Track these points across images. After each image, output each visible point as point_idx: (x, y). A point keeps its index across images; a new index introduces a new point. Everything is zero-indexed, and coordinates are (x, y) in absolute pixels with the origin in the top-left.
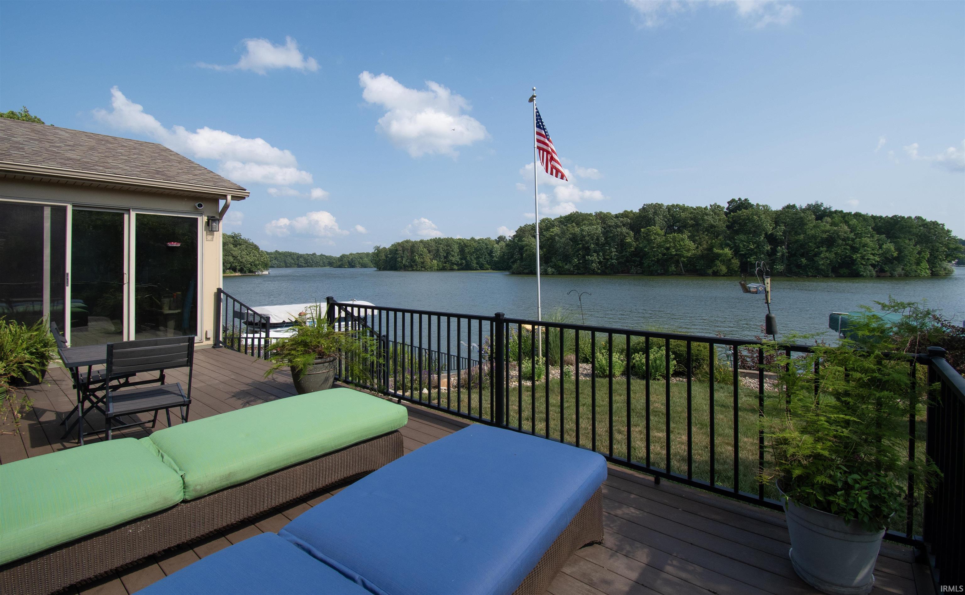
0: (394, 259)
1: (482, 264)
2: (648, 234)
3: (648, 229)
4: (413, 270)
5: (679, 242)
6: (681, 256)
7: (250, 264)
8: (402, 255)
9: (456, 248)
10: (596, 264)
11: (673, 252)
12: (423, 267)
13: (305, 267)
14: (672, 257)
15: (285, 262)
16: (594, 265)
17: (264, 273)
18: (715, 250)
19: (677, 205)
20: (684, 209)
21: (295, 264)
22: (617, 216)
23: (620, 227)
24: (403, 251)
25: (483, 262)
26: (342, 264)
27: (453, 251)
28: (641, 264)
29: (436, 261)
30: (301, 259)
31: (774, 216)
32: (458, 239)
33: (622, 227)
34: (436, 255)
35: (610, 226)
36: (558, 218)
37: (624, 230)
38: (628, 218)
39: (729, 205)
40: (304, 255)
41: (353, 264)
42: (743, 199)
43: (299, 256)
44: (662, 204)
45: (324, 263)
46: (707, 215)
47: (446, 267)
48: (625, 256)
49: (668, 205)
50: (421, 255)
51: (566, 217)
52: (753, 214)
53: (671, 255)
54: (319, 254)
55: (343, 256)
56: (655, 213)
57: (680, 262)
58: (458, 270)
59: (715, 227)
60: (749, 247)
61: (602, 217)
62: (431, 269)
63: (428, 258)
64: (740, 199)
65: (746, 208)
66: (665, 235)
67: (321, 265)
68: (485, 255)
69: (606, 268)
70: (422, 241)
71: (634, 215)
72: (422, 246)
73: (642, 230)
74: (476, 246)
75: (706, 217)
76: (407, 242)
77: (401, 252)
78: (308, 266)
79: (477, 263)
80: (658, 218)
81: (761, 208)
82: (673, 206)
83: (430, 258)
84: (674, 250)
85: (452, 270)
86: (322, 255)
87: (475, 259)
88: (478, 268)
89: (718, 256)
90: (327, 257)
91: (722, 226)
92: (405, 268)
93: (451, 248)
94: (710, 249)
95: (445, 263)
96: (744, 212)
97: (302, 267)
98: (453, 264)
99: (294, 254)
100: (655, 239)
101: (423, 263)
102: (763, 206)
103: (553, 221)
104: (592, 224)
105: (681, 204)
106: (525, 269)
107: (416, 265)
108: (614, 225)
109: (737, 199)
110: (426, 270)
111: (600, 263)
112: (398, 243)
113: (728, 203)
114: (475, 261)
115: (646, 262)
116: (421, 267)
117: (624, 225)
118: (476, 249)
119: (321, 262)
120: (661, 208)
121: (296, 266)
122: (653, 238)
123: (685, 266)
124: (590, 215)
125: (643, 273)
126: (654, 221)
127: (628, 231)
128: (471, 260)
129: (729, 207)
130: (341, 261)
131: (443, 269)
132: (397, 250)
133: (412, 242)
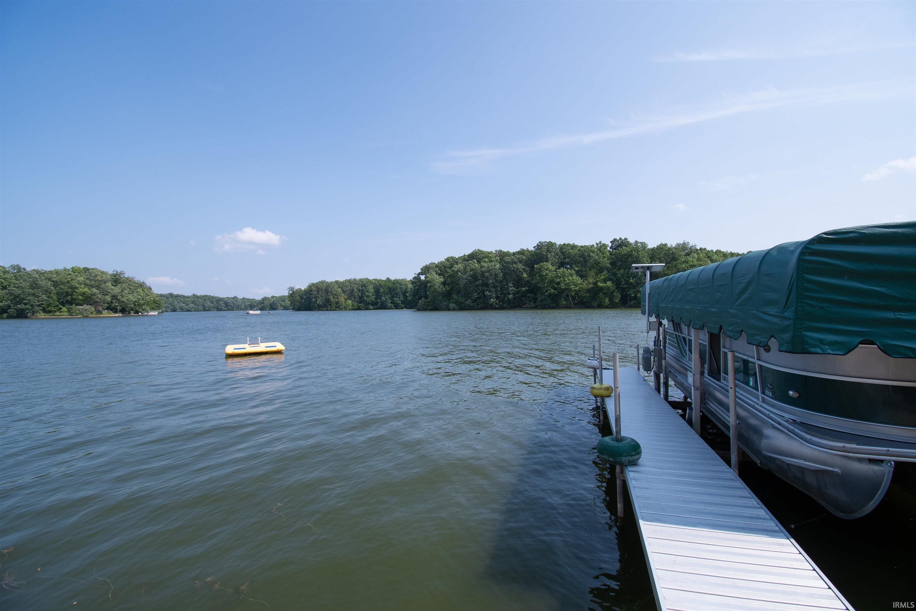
0: (309, 299)
1: (397, 303)
2: (540, 270)
3: (541, 265)
4: (327, 310)
5: (568, 277)
6: (570, 290)
7: (133, 304)
8: (317, 295)
9: (371, 289)
10: (494, 299)
11: (563, 287)
12: (338, 307)
13: (225, 310)
14: (563, 291)
15: (203, 305)
16: (492, 300)
17: (150, 313)
18: (600, 284)
19: (568, 244)
20: (574, 247)
21: (214, 308)
22: (514, 254)
23: (516, 263)
24: (318, 291)
25: (397, 302)
26: (263, 307)
27: (367, 291)
28: (535, 300)
29: (350, 301)
30: (221, 303)
31: (651, 252)
32: (374, 280)
33: (518, 263)
34: (351, 295)
35: (507, 263)
36: (462, 257)
37: (520, 266)
38: (524, 255)
39: (612, 244)
40: (224, 298)
41: (275, 307)
42: (623, 239)
43: (219, 300)
44: (555, 244)
45: (245, 306)
46: (593, 252)
47: (361, 307)
48: (520, 291)
49: (560, 244)
50: (336, 295)
51: (469, 256)
52: (632, 251)
53: (562, 289)
54: (241, 298)
55: (265, 299)
56: (548, 251)
57: (570, 296)
58: (373, 309)
59: (599, 263)
60: (629, 281)
61: (502, 255)
62: (345, 309)
63: (342, 298)
64: (620, 239)
65: (626, 246)
66: (555, 271)
67: (243, 308)
68: (400, 295)
69: (504, 303)
70: (337, 282)
71: (529, 252)
72: (336, 286)
73: (535, 266)
74: (390, 286)
75: (591, 254)
76: (322, 282)
77: (315, 292)
78: (229, 310)
79: (391, 303)
80: (550, 255)
81: (639, 245)
82: (564, 245)
83: (344, 298)
84: (563, 285)
85: (367, 309)
86: (244, 299)
87: (390, 298)
88: (393, 307)
89: (601, 289)
90: (248, 300)
91: (606, 262)
92: (320, 308)
93: (366, 288)
94: (595, 284)
95: (361, 303)
96: (625, 250)
97: (222, 310)
98: (368, 304)
99: (213, 297)
100: (547, 274)
101: (337, 303)
102: (642, 243)
103: (457, 259)
104: (491, 261)
105: (572, 244)
106: (428, 305)
107: (331, 305)
108: (511, 262)
109: (618, 239)
110: (341, 309)
111: (497, 298)
112: (313, 284)
113: (611, 242)
114: (389, 301)
115: (540, 298)
116: (336, 307)
117: (520, 262)
118: (390, 289)
119: (243, 305)
120: (553, 246)
121: (216, 309)
122: (544, 274)
123: (574, 298)
124: (491, 253)
125: (536, 308)
126: (547, 258)
127: (523, 267)
128: (386, 299)
129: (612, 245)
130: (263, 303)
131: (359, 309)
132: (311, 291)
133: (327, 282)
